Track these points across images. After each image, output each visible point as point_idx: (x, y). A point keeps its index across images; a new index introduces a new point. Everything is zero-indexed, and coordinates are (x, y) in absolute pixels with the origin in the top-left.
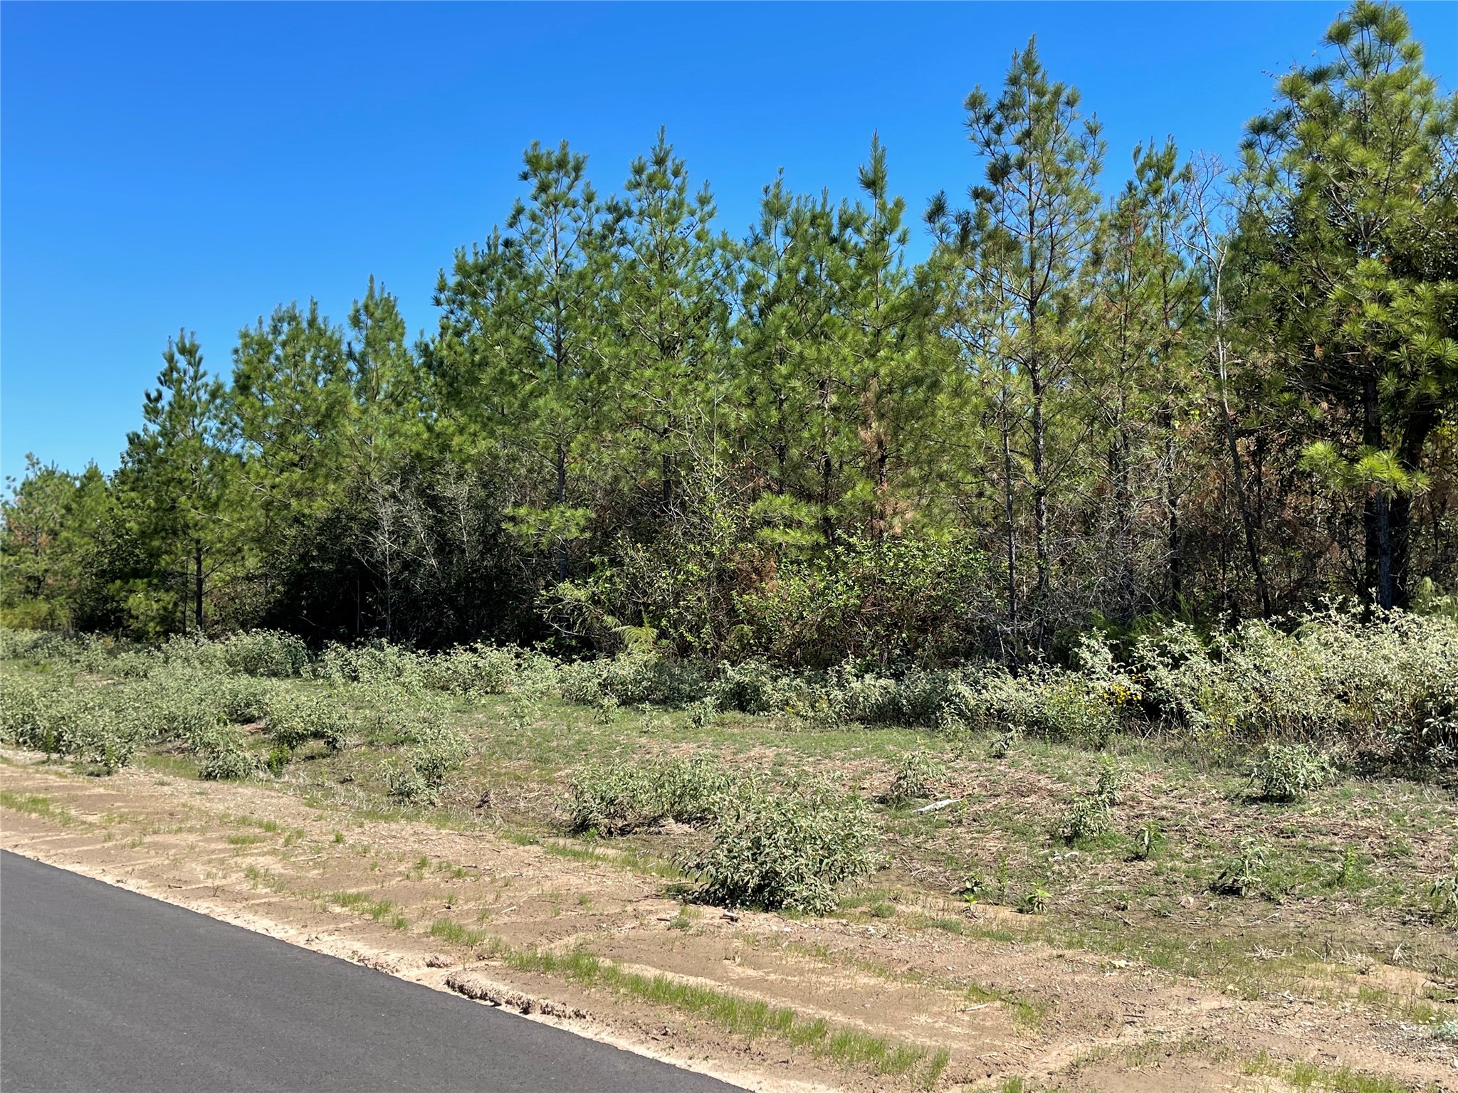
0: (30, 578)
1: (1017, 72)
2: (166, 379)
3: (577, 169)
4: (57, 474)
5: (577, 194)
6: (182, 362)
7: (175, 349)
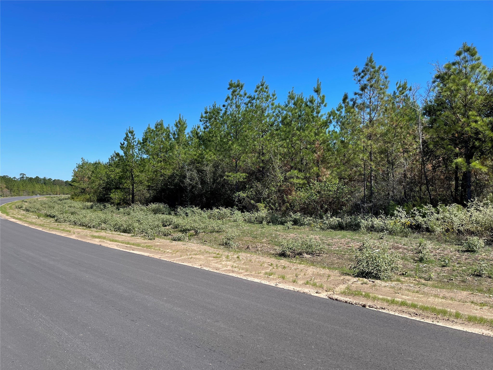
0: (82, 189)
1: (368, 62)
2: (125, 139)
3: (242, 87)
4: (88, 163)
5: (242, 93)
6: (130, 135)
7: (128, 132)
